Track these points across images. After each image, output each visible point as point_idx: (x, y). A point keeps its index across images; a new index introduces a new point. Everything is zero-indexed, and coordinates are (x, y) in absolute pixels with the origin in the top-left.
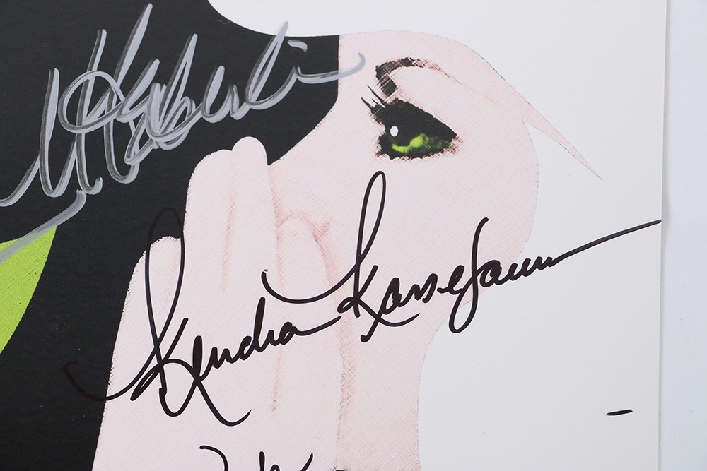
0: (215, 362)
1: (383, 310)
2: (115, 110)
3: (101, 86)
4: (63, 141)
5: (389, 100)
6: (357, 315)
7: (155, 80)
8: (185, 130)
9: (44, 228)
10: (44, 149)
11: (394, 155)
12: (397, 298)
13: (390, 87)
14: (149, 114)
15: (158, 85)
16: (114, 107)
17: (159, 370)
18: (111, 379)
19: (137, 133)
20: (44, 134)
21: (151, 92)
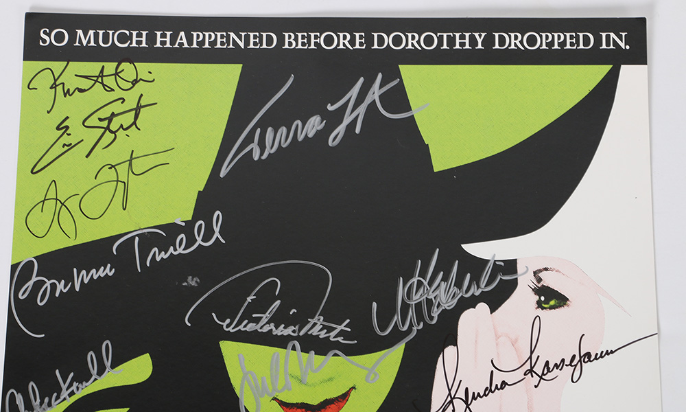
0: (474, 398)
1: (543, 374)
2: (426, 293)
3: (420, 284)
4: (405, 307)
5: (539, 285)
6: (532, 376)
7: (442, 280)
8: (456, 301)
11: (543, 308)
12: (548, 369)
13: (539, 280)
14: (440, 295)
15: (443, 282)
17: (451, 402)
18: (432, 406)
19: (435, 302)
20: (398, 304)
21: (440, 285)
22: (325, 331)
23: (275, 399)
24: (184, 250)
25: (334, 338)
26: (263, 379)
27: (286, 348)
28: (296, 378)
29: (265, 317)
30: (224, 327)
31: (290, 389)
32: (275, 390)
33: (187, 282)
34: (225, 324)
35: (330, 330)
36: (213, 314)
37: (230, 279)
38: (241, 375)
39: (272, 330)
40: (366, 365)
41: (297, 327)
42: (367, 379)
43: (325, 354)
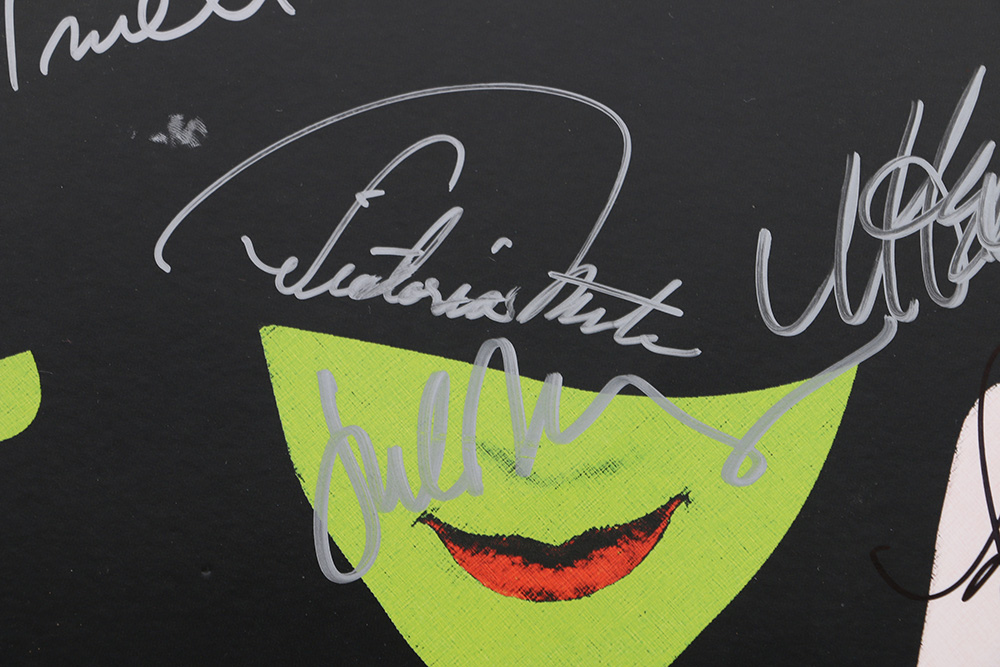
2: (936, 208)
3: (916, 177)
4: (865, 250)
7: (989, 169)
9: (841, 366)
10: (840, 261)
14: (981, 215)
15: (994, 175)
16: (933, 204)
18: (934, 571)
19: (965, 240)
20: (841, 240)
21: (984, 185)
22: (601, 312)
23: (427, 519)
24: (163, 28)
25: (628, 334)
26: (393, 453)
27: (471, 361)
28: (500, 455)
29: (412, 258)
30: (279, 283)
31: (477, 491)
32: (429, 489)
33: (166, 132)
34: (280, 273)
35: (618, 309)
36: (246, 241)
37: (306, 131)
38: (323, 436)
39: (429, 299)
40: (725, 430)
41: (511, 296)
42: (728, 472)
43: (597, 388)
